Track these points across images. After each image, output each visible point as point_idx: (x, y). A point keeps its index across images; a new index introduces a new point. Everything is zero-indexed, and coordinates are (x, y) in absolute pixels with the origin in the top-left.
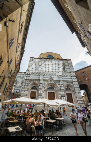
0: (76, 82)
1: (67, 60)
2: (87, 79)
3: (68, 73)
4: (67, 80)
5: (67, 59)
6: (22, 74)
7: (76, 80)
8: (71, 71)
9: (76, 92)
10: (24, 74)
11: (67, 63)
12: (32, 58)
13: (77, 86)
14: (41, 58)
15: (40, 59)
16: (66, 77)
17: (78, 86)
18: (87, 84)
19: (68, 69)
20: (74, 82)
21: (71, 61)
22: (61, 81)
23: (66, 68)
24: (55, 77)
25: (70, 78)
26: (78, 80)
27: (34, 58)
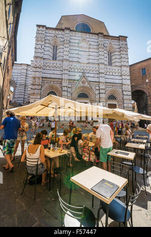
0: (129, 85)
2: (147, 81)
3: (116, 68)
4: (112, 81)
5: (118, 37)
6: (23, 67)
7: (129, 82)
8: (123, 63)
9: (125, 102)
11: (118, 47)
12: (41, 28)
13: (128, 93)
14: (63, 30)
15: (60, 33)
16: (112, 77)
17: (130, 93)
18: (145, 90)
19: (117, 60)
20: (124, 86)
21: (125, 41)
22: (101, 83)
23: (113, 58)
24: (92, 75)
25: (118, 78)
26: (131, 83)
27: (47, 28)
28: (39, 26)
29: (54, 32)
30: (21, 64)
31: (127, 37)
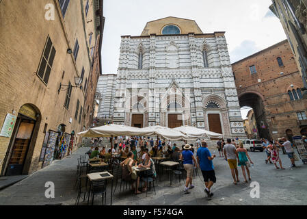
0: (233, 89)
1: (214, 35)
2: (259, 81)
3: (214, 70)
4: (210, 85)
6: (109, 78)
7: (233, 85)
8: (222, 63)
9: (230, 110)
10: (112, 77)
11: (214, 44)
12: (126, 39)
13: (233, 99)
14: (149, 37)
15: (145, 40)
16: (209, 80)
17: (237, 99)
18: (257, 93)
19: (214, 60)
20: (226, 90)
21: (223, 37)
22: (196, 89)
23: (209, 58)
24: (184, 81)
25: (217, 80)
26: (236, 85)
27: (132, 37)
28: (123, 37)
29: (139, 40)
30: (107, 75)
31: (224, 32)
